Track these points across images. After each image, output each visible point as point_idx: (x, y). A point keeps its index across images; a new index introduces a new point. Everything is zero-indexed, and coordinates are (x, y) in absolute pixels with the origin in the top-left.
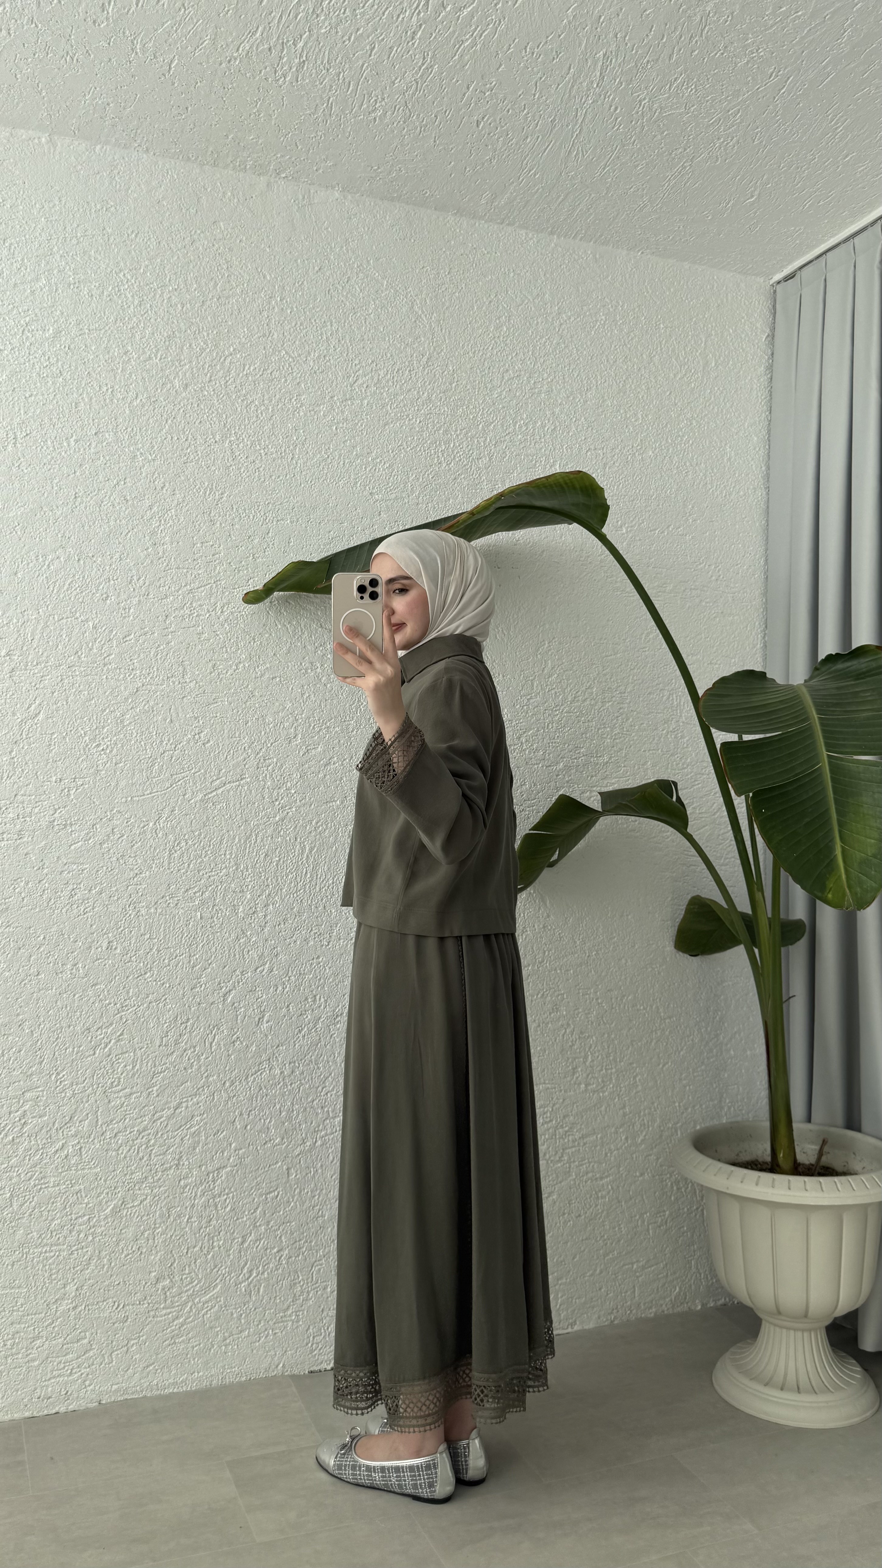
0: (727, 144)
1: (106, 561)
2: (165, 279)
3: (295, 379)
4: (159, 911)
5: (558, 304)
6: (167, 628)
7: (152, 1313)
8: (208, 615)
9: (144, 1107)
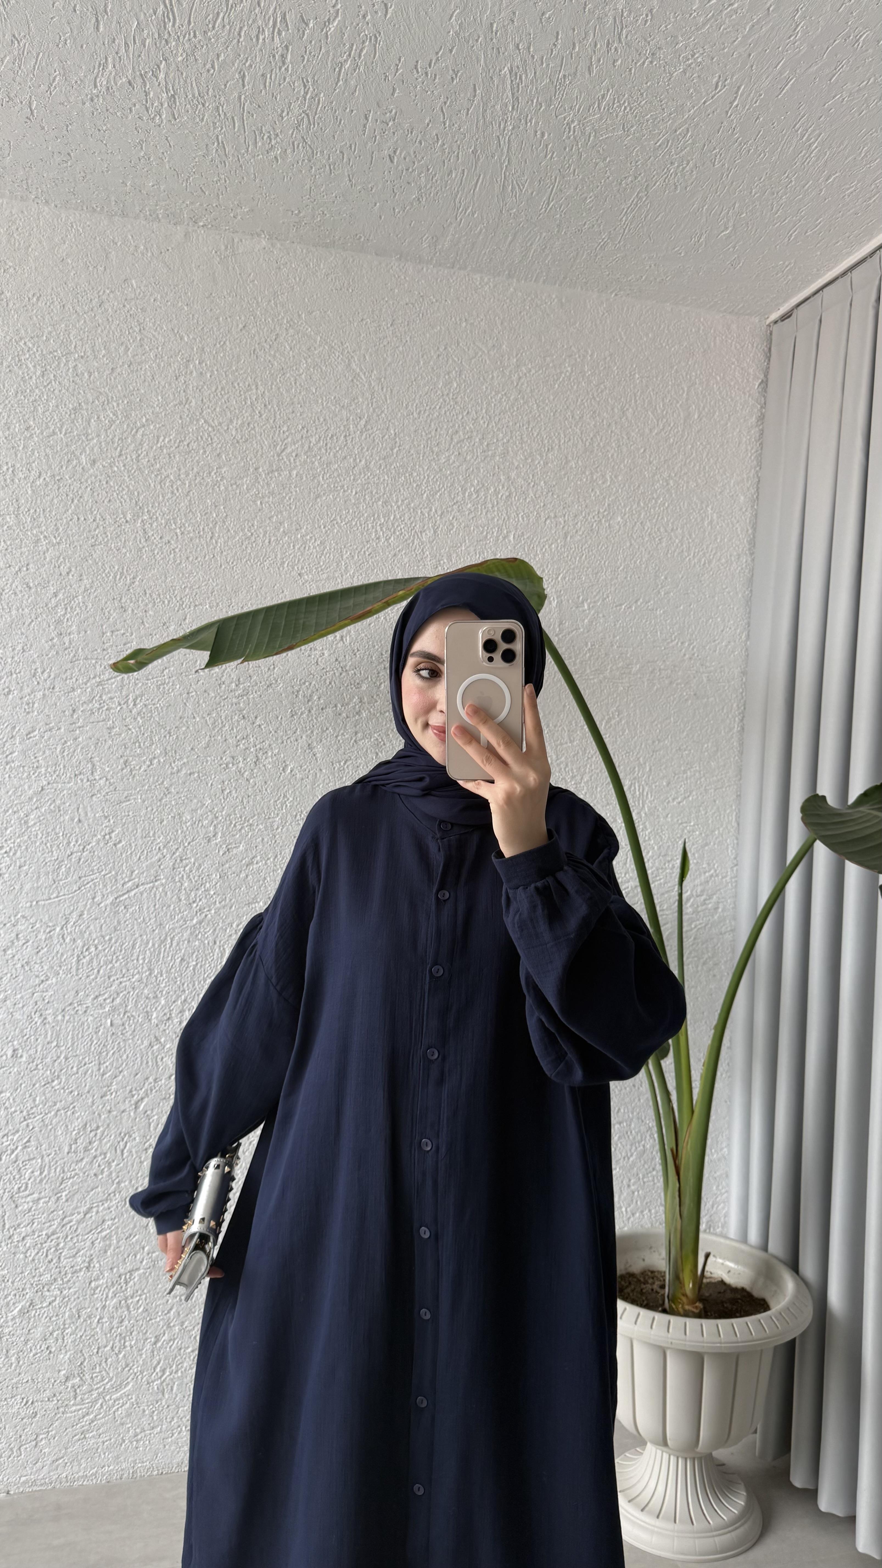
0: (683, 168)
2: (70, 345)
4: (67, 1017)
5: (517, 355)
6: (74, 723)
7: (62, 1410)
8: (119, 708)
9: (52, 1212)
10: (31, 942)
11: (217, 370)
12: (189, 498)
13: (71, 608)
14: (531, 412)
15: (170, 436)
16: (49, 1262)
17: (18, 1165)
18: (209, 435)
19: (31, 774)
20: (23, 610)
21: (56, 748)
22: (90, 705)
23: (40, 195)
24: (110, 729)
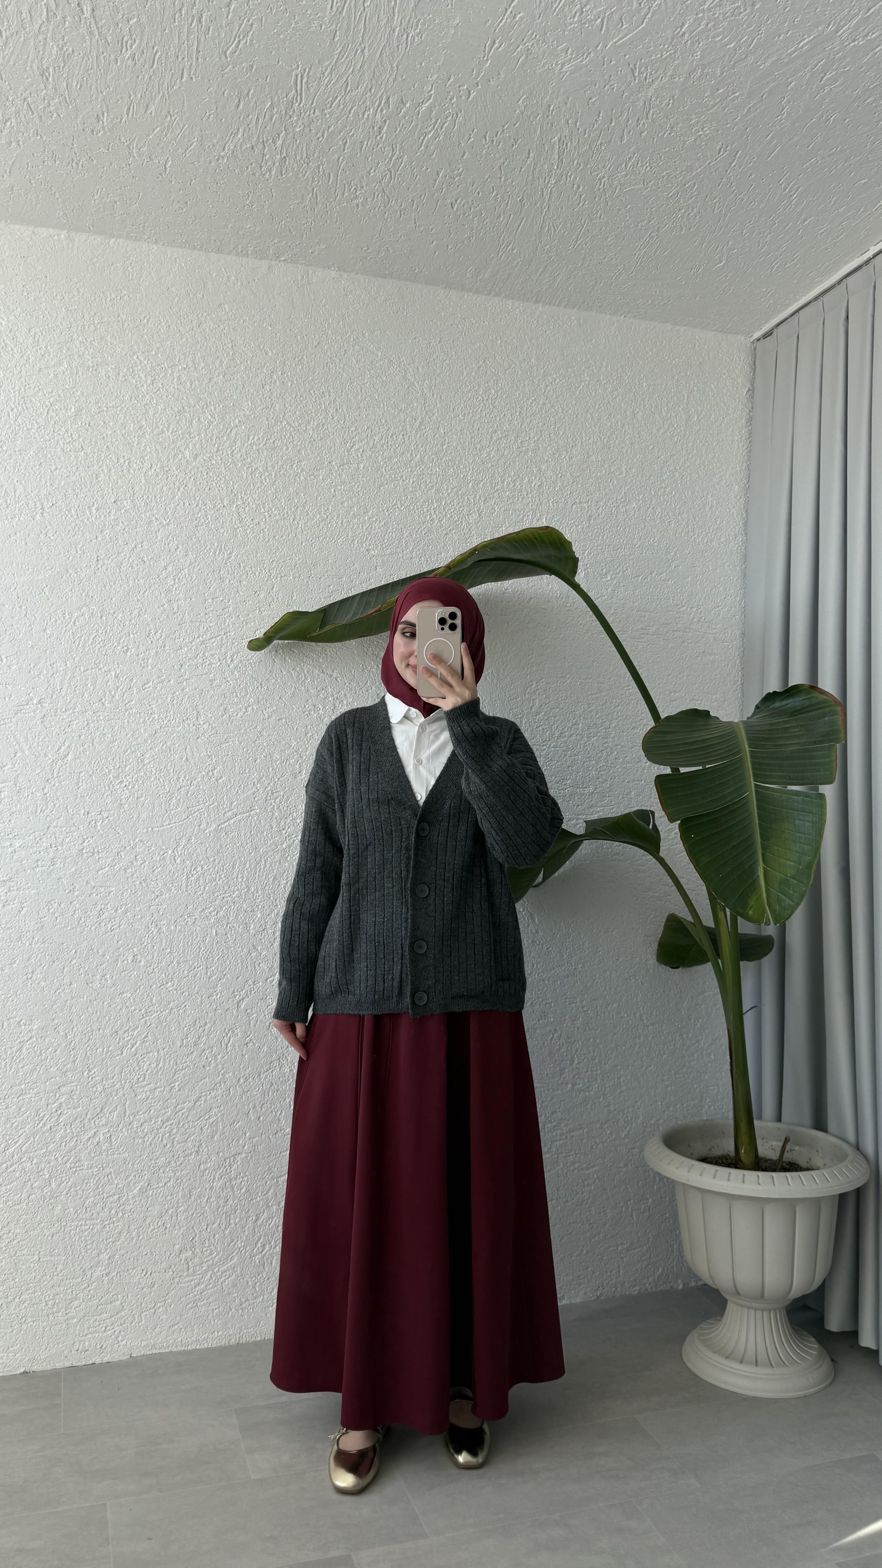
0: (689, 214)
1: (126, 617)
3: (295, 446)
4: (179, 928)
5: (544, 367)
6: (182, 676)
7: (176, 1280)
8: (218, 664)
9: (167, 1100)
10: (147, 863)
11: (296, 380)
12: (275, 487)
13: (179, 579)
14: (557, 414)
16: (164, 1146)
17: (138, 1058)
18: (291, 434)
19: (147, 718)
20: (138, 581)
21: (167, 698)
22: (195, 661)
23: (152, 235)
24: (212, 681)
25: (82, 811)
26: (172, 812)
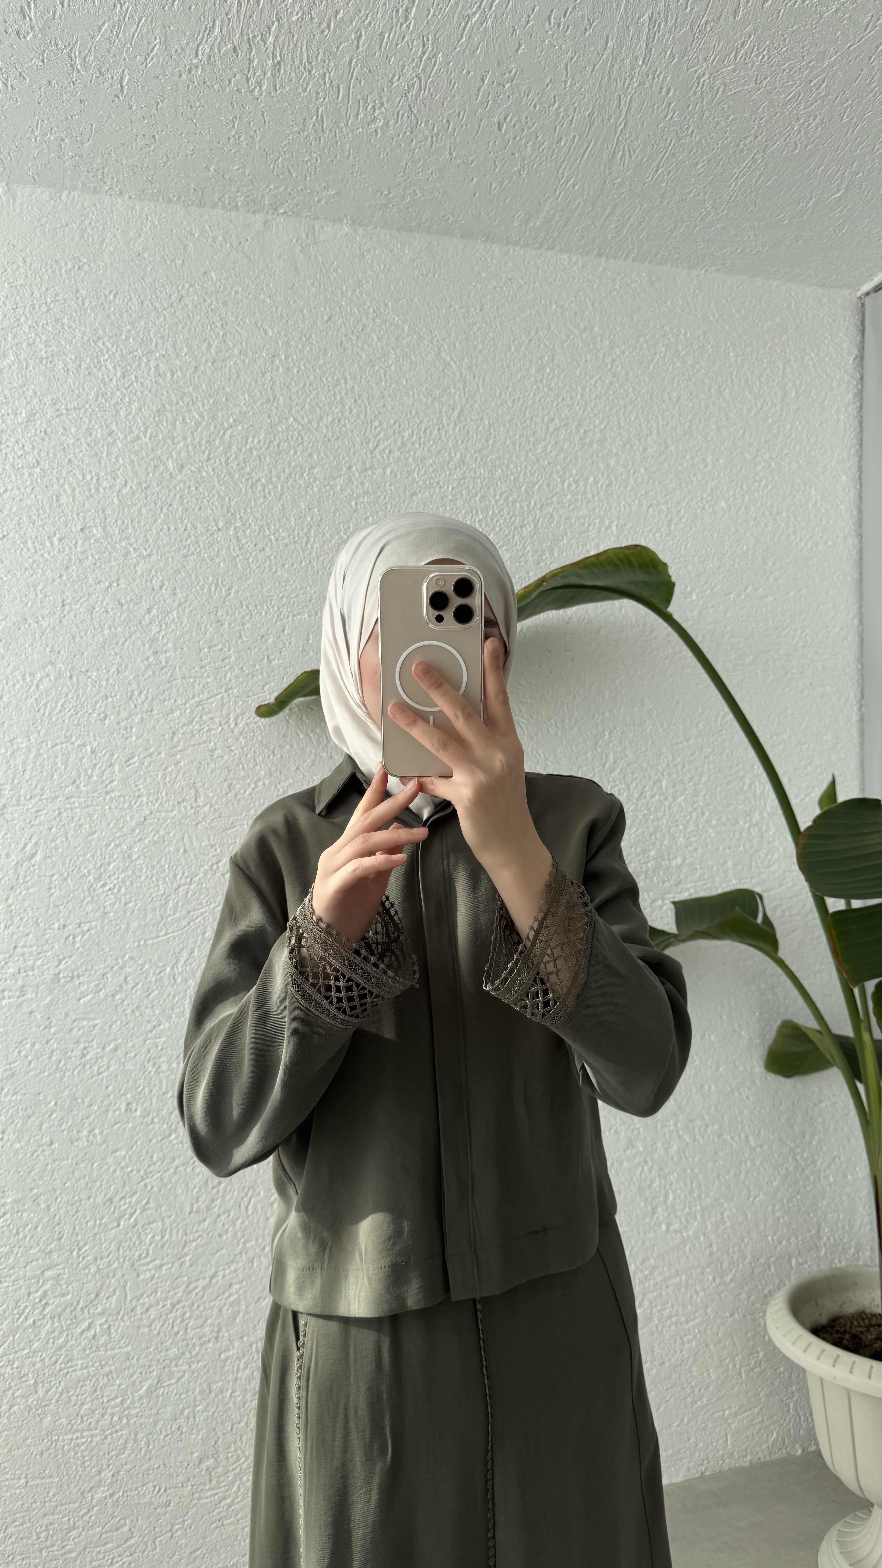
0: (809, 125)
1: (102, 676)
2: (151, 344)
3: (305, 449)
5: (610, 336)
6: (175, 747)
7: (197, 1495)
8: (220, 729)
9: (177, 1278)
10: (140, 986)
11: (304, 365)
12: (281, 502)
13: (166, 625)
15: (259, 436)
16: (176, 1334)
17: (138, 1230)
18: (299, 434)
19: (133, 803)
20: (115, 628)
21: (157, 775)
22: (191, 727)
23: (114, 186)
24: (212, 751)
25: (56, 925)
26: (169, 919)
